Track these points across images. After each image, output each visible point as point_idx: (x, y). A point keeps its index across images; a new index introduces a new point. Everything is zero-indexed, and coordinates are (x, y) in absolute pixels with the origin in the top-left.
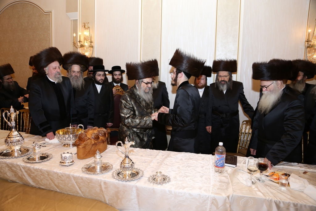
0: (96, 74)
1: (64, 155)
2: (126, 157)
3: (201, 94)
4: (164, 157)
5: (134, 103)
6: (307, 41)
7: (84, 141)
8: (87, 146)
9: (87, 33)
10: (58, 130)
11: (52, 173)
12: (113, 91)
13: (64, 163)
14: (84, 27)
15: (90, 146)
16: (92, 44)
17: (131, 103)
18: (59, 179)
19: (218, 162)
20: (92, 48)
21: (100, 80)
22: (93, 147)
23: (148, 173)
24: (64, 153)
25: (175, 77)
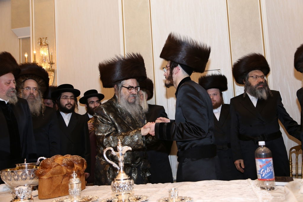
0: (60, 97)
3: (218, 116)
5: (114, 117)
7: (51, 168)
9: (44, 52)
12: (88, 125)
14: (39, 44)
15: (60, 178)
16: (53, 66)
17: (110, 118)
20: (52, 73)
21: (66, 105)
22: (65, 179)
25: (169, 73)
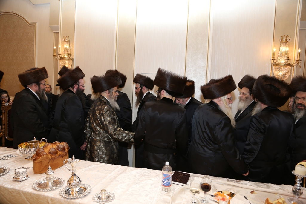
1: (17, 171)
2: (73, 175)
4: (119, 172)
6: (272, 59)
7: (40, 156)
8: (44, 161)
10: (22, 144)
11: (3, 188)
13: (17, 178)
14: (64, 40)
15: (48, 161)
16: (71, 56)
18: (9, 194)
19: (164, 181)
20: (71, 61)
22: (51, 161)
23: (95, 191)
24: (19, 168)
